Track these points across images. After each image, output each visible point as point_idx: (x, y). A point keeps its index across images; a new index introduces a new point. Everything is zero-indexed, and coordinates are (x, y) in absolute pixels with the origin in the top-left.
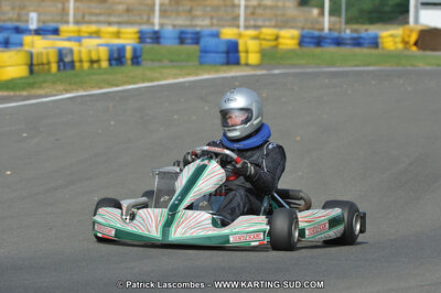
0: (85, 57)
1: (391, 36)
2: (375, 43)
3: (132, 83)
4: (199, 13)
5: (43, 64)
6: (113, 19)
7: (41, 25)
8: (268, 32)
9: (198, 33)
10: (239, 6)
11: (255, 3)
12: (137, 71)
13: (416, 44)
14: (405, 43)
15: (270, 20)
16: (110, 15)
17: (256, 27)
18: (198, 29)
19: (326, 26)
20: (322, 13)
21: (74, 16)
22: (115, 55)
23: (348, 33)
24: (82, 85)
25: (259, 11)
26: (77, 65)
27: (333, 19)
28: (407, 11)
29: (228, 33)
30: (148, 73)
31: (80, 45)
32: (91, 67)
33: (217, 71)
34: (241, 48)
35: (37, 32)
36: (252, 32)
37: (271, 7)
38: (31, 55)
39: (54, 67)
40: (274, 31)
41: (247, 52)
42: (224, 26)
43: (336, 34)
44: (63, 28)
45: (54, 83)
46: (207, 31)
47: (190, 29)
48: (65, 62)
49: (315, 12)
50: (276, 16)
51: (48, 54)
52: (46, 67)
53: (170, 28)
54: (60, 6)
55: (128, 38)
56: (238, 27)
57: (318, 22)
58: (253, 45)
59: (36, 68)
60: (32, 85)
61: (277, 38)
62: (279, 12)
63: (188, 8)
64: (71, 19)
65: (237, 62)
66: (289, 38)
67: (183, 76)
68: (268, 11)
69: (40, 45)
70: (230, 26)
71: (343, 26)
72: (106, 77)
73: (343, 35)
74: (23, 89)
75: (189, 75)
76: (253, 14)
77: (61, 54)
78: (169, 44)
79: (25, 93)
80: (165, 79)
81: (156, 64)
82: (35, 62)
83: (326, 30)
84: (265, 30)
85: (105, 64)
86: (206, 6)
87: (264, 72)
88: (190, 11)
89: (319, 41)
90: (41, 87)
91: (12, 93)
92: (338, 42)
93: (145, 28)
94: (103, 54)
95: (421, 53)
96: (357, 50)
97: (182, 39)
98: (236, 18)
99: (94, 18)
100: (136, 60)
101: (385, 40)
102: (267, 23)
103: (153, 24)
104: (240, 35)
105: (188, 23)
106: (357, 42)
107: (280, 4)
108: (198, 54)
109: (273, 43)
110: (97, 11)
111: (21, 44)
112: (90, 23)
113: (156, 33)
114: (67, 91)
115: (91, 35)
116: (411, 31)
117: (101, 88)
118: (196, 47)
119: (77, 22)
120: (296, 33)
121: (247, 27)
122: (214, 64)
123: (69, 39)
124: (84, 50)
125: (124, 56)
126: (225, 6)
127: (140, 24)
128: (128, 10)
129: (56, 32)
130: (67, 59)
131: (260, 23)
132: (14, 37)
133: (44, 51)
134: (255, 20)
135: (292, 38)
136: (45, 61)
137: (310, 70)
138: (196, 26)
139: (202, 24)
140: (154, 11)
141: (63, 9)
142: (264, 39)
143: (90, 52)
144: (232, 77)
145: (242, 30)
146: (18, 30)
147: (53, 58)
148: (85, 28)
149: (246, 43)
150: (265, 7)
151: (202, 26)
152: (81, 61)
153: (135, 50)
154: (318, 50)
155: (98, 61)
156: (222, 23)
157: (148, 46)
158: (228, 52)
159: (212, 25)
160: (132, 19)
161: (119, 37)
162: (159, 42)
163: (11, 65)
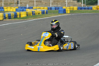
0: (37, 13)
2: (91, 9)
3: (46, 17)
4: (59, 4)
6: (43, 5)
7: (29, 7)
8: (72, 7)
9: (59, 8)
10: (66, 2)
11: (69, 2)
12: (47, 15)
14: (97, 9)
15: (72, 5)
16: (42, 5)
17: (69, 6)
18: (59, 7)
19: (82, 6)
20: (82, 3)
22: (43, 12)
24: (36, 18)
25: (70, 3)
26: (36, 14)
27: (84, 4)
28: (97, 3)
29: (64, 8)
30: (49, 15)
32: (38, 14)
33: (62, 15)
34: (66, 10)
35: (29, 8)
36: (68, 7)
37: (72, 2)
39: (31, 15)
40: (73, 7)
41: (67, 11)
43: (84, 7)
44: (34, 7)
45: (31, 17)
46: (60, 7)
47: (57, 7)
48: (33, 13)
49: (80, 3)
50: (73, 4)
53: (53, 7)
55: (46, 9)
56: (66, 6)
58: (68, 10)
60: (27, 18)
62: (74, 3)
65: (66, 13)
66: (75, 8)
67: (55, 16)
69: (29, 11)
72: (41, 16)
73: (85, 7)
74: (25, 19)
75: (56, 15)
76: (69, 4)
77: (33, 12)
78: (53, 10)
79: (26, 20)
81: (51, 13)
82: (28, 14)
83: (82, 7)
84: (71, 7)
85: (41, 14)
86: (60, 3)
87: (70, 15)
88: (57, 3)
89: (81, 9)
90: (29, 18)
91: (23, 20)
92: (85, 9)
93: (49, 7)
94: (41, 12)
96: (88, 10)
97: (56, 9)
98: (66, 5)
99: (39, 5)
100: (47, 13)
101: (93, 8)
102: (71, 6)
103: (50, 6)
104: (66, 8)
106: (88, 9)
107: (74, 2)
109: (73, 9)
110: (40, 4)
111: (26, 11)
112: (38, 6)
113: (51, 8)
114: (34, 19)
115: (39, 9)
116: (98, 6)
117: (40, 18)
118: (58, 10)
119: (36, 6)
120: (77, 7)
121: (67, 6)
122: (61, 13)
123: (34, 9)
124: (37, 11)
126: (64, 2)
127: (48, 6)
128: (45, 4)
129: (32, 8)
131: (70, 5)
132: (24, 9)
133: (30, 12)
134: (69, 5)
135: (76, 8)
136: (30, 13)
137: (79, 14)
139: (59, 6)
140: (50, 4)
141: (33, 4)
144: (65, 16)
147: (31, 13)
150: (71, 2)
152: (36, 13)
153: (46, 11)
154: (81, 10)
155: (40, 13)
156: (63, 6)
157: (49, 10)
158: (64, 11)
159: (61, 6)
160: (46, 5)
161: (44, 9)
162: (51, 10)
163: (23, 14)
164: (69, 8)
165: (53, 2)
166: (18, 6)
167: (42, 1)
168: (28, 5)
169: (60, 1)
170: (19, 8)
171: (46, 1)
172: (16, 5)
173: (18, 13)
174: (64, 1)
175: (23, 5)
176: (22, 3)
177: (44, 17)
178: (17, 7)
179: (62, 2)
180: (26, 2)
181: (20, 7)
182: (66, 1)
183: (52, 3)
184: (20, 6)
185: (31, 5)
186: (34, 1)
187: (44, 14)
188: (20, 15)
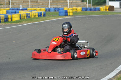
0: (33, 15)
1: (102, 8)
2: (99, 10)
3: (43, 20)
4: (59, 4)
6: (39, 6)
7: (23, 8)
9: (59, 9)
10: (68, 2)
11: (71, 1)
12: (44, 18)
13: (108, 10)
14: (106, 9)
15: (75, 5)
16: (39, 5)
17: (72, 7)
18: (59, 8)
19: (88, 6)
20: (87, 3)
21: (31, 6)
23: (93, 7)
25: (72, 3)
26: (31, 17)
27: (89, 4)
28: (106, 2)
29: (66, 9)
30: (47, 18)
32: (34, 17)
33: (63, 17)
35: (22, 10)
37: (75, 2)
38: (20, 15)
39: (26, 18)
40: (76, 8)
41: (69, 13)
43: (90, 8)
44: (28, 9)
45: (25, 21)
46: (61, 8)
47: (57, 8)
48: (28, 16)
49: (85, 3)
50: (76, 4)
53: (52, 8)
54: (27, 4)
55: (43, 10)
56: (68, 7)
57: (86, 6)
58: (71, 11)
59: (21, 18)
60: (20, 22)
61: (77, 9)
62: (77, 3)
63: (56, 3)
64: (30, 6)
65: (67, 15)
66: (79, 9)
68: (75, 3)
69: (23, 13)
71: (92, 6)
72: (37, 19)
73: (92, 8)
74: (18, 23)
75: (56, 18)
76: (71, 4)
77: (27, 14)
78: (52, 11)
79: (19, 24)
80: (51, 19)
81: (49, 16)
82: (21, 16)
83: (88, 7)
84: (74, 8)
85: (37, 16)
86: (60, 3)
87: (74, 17)
88: (57, 4)
89: (86, 10)
90: (22, 22)
92: (91, 10)
93: (47, 8)
94: (37, 14)
95: (109, 12)
96: (95, 11)
97: (55, 11)
98: (67, 5)
99: (35, 6)
100: (44, 15)
101: (101, 9)
102: (74, 6)
103: (49, 7)
104: (68, 9)
105: (56, 7)
106: (95, 10)
107: (77, 2)
110: (36, 5)
111: (19, 13)
113: (49, 9)
114: (28, 23)
115: (34, 10)
116: (107, 7)
117: (36, 22)
119: (31, 7)
120: (81, 8)
121: (70, 7)
122: (62, 16)
123: (29, 11)
124: (32, 13)
125: (42, 15)
126: (65, 2)
127: (45, 7)
128: (43, 4)
129: (26, 9)
131: (73, 6)
132: (17, 11)
133: (23, 14)
135: (80, 9)
136: (23, 16)
137: (84, 16)
139: (60, 6)
141: (28, 4)
142: (74, 10)
143: (34, 14)
144: (66, 18)
145: (69, 8)
147: (25, 15)
148: (33, 9)
149: (69, 11)
150: (74, 2)
152: (32, 16)
153: (44, 13)
154: (86, 12)
155: (36, 16)
156: (64, 6)
157: (47, 12)
158: (65, 13)
159: (62, 7)
160: (44, 6)
161: (41, 10)
162: (50, 11)
163: (16, 17)
164: (71, 9)
165: (51, 1)
166: (9, 7)
167: (39, 1)
169: (60, 1)
170: (10, 9)
171: (43, 1)
172: (7, 6)
173: (9, 16)
174: (65, 0)
175: (15, 6)
176: (14, 4)
177: (41, 21)
178: (8, 9)
179: (63, 2)
180: (19, 2)
181: (11, 9)
183: (50, 3)
184: (11, 7)
185: (25, 6)
186: (29, 2)
187: (41, 17)
188: (12, 18)
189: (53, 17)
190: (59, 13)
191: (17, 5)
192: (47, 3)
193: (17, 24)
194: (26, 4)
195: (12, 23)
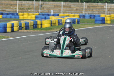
4: (95, 10)
5: (54, 24)
6: (73, 12)
7: (54, 14)
9: (94, 15)
10: (105, 8)
11: (109, 8)
12: (78, 25)
16: (72, 11)
17: (109, 14)
18: (95, 14)
21: (63, 11)
22: (73, 21)
29: (102, 16)
30: (81, 26)
31: (64, 19)
33: (99, 25)
34: (105, 19)
35: (53, 15)
36: (108, 15)
38: (51, 21)
39: (57, 24)
41: (107, 20)
42: (101, 14)
44: (60, 14)
45: (57, 28)
46: (97, 15)
47: (92, 15)
51: (56, 21)
52: (55, 24)
53: (87, 14)
54: (59, 9)
55: (76, 17)
56: (105, 14)
58: (109, 19)
59: (52, 24)
60: (51, 29)
63: (92, 9)
65: (104, 23)
67: (90, 26)
68: (113, 10)
70: (103, 14)
74: (49, 30)
75: (92, 26)
76: (109, 10)
77: (59, 21)
78: (87, 18)
79: (49, 31)
80: (86, 27)
81: (84, 23)
82: (52, 23)
84: (112, 15)
86: (97, 9)
87: (112, 26)
88: (93, 10)
90: (53, 29)
91: (46, 31)
93: (81, 14)
97: (90, 17)
98: (105, 12)
99: (68, 12)
100: (78, 22)
102: (113, 13)
103: (83, 13)
104: (105, 16)
105: (92, 13)
108: (94, 21)
110: (69, 10)
111: (49, 19)
112: (67, 13)
113: (84, 15)
115: (67, 16)
118: (94, 19)
119: (63, 13)
121: (107, 14)
122: (99, 24)
123: (61, 17)
125: (75, 22)
126: (102, 8)
127: (79, 13)
128: (76, 10)
129: (58, 15)
130: (60, 22)
131: (111, 13)
132: (47, 17)
133: (55, 20)
134: (109, 12)
136: (55, 23)
138: (94, 14)
139: (96, 13)
140: (83, 10)
141: (60, 9)
142: (112, 17)
144: (103, 27)
146: (48, 15)
147: (57, 22)
148: (65, 14)
149: (107, 18)
150: (112, 9)
151: (96, 14)
152: (64, 23)
153: (78, 20)
156: (101, 13)
157: (82, 19)
158: (102, 20)
159: (98, 13)
160: (78, 12)
161: (74, 17)
162: (84, 18)
163: (46, 24)
165: (86, 7)
166: (38, 12)
167: (72, 6)
168: (52, 11)
169: (96, 7)
170: (39, 14)
171: (77, 6)
172: (36, 11)
173: (39, 22)
174: (103, 6)
175: (45, 11)
176: (44, 8)
178: (37, 14)
179: (99, 8)
180: (50, 6)
181: (41, 14)
182: (105, 6)
183: (85, 8)
184: (41, 12)
185: (56, 12)
186: (61, 6)
187: (75, 24)
188: (41, 24)
189: (88, 25)
190: (95, 20)
191: (47, 9)
192: (81, 8)
193: (47, 31)
194: (57, 9)
195: (42, 30)
